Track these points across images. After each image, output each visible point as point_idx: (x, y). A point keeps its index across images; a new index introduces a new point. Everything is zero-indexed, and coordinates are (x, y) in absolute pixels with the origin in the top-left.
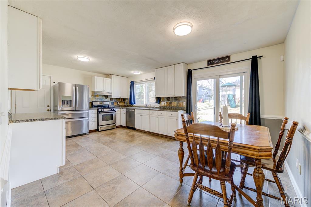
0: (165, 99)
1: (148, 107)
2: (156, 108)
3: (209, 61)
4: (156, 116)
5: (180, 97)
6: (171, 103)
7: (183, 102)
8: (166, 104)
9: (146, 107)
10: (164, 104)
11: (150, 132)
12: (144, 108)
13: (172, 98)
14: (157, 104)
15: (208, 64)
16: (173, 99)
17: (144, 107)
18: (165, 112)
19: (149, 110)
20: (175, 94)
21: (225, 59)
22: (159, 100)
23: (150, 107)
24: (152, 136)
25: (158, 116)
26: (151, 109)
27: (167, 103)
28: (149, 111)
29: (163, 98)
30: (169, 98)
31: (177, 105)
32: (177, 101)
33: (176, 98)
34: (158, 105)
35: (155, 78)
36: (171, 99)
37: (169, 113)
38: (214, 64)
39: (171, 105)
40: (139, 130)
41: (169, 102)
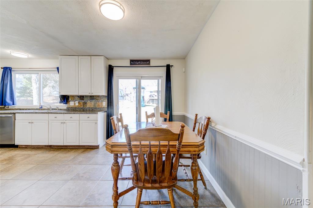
0: (77, 98)
1: (44, 109)
2: (61, 109)
3: (131, 61)
4: (63, 121)
5: (98, 96)
6: (85, 103)
7: (102, 101)
8: (77, 104)
9: (41, 108)
10: (75, 104)
11: (50, 146)
12: (37, 111)
13: (87, 96)
14: (62, 104)
15: (131, 64)
16: (89, 98)
17: (37, 109)
18: (78, 115)
19: (49, 113)
20: (92, 92)
21: (146, 62)
22: (65, 99)
23: (48, 109)
24: (54, 150)
25: (65, 121)
26: (52, 111)
27: (79, 103)
28: (47, 115)
29: (73, 96)
30: (82, 97)
31: (95, 106)
32: (94, 101)
33: (92, 97)
34: (64, 106)
35: (58, 68)
36: (85, 99)
37: (84, 116)
38: (136, 65)
39: (85, 106)
40: (26, 147)
41: (83, 102)
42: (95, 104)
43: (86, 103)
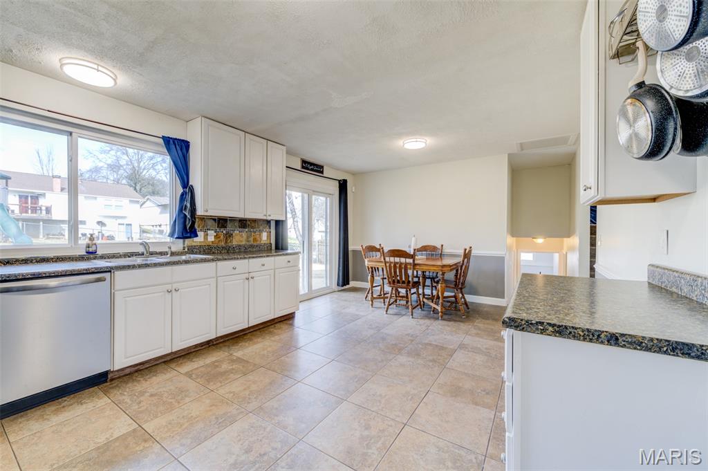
0: (210, 223)
3: (304, 162)
5: (255, 221)
6: (229, 236)
7: (261, 231)
10: (206, 238)
15: (303, 167)
16: (237, 224)
19: (218, 260)
20: (268, 213)
21: (319, 169)
27: (215, 235)
29: (203, 219)
31: (248, 241)
32: (247, 230)
33: (243, 223)
36: (229, 225)
38: (309, 169)
39: (228, 241)
40: (136, 368)
41: (224, 232)
42: (248, 237)
43: (232, 234)
